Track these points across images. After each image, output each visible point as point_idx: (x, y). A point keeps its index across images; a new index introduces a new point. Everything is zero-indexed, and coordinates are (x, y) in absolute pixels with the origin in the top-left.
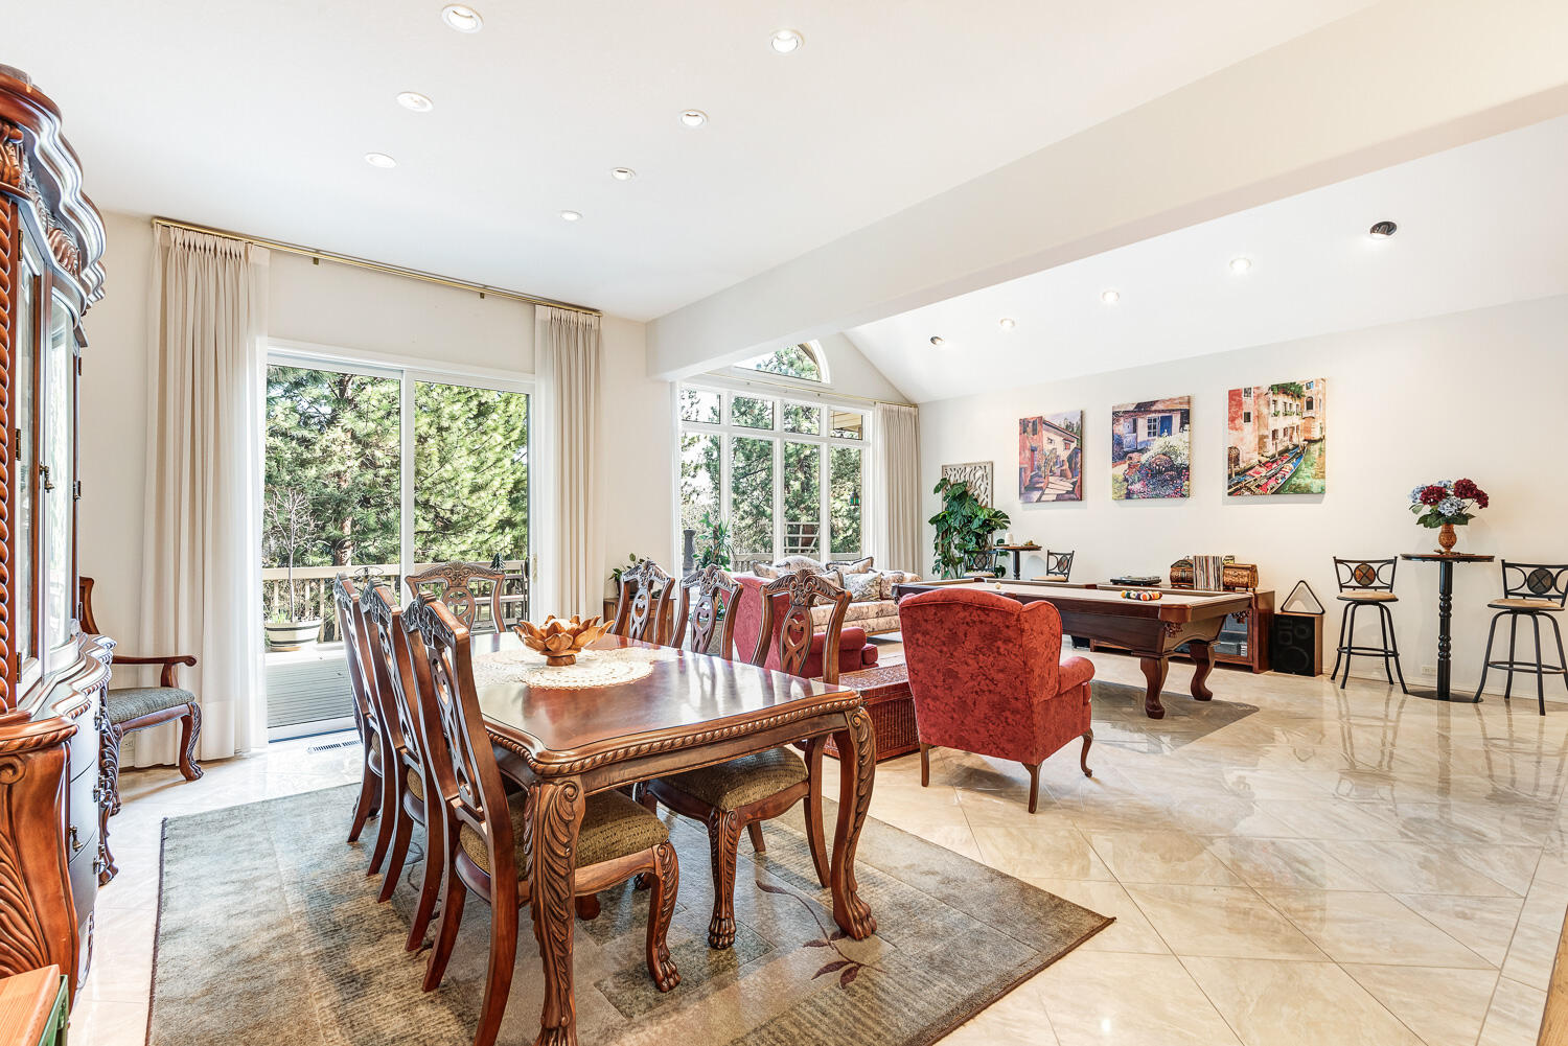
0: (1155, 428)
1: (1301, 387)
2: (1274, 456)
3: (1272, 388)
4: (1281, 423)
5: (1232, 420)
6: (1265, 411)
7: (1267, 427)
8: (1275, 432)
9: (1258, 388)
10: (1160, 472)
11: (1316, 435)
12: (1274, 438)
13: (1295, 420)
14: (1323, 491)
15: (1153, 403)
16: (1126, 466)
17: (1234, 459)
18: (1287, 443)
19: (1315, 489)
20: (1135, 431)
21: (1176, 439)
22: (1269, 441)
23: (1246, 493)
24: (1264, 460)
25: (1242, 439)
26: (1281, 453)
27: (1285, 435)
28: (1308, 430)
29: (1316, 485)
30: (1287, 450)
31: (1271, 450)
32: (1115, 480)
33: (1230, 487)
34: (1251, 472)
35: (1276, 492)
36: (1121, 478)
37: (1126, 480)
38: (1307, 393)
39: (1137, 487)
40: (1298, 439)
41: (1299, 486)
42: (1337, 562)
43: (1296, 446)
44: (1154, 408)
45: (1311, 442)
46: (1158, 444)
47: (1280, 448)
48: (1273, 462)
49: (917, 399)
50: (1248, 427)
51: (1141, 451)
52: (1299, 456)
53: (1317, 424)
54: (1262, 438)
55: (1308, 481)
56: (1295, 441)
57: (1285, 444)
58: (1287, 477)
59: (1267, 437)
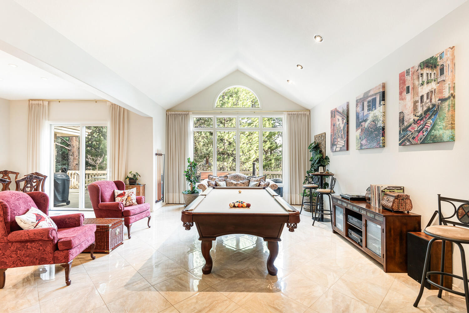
0: (370, 107)
1: (436, 59)
2: (421, 115)
3: (420, 66)
4: (424, 90)
5: (401, 93)
6: (417, 83)
7: (417, 94)
8: (422, 97)
9: (413, 68)
10: (372, 132)
11: (446, 94)
12: (422, 102)
13: (433, 85)
14: (453, 139)
15: (369, 91)
16: (360, 130)
17: (402, 121)
18: (429, 105)
19: (446, 138)
20: (363, 110)
21: (378, 111)
22: (419, 104)
23: (408, 143)
24: (417, 118)
25: (405, 106)
26: (426, 112)
27: (427, 98)
28: (441, 92)
29: (446, 134)
30: (428, 110)
31: (420, 111)
32: (357, 138)
33: (400, 140)
34: (410, 128)
35: (423, 143)
36: (359, 137)
37: (360, 138)
38: (440, 62)
39: (364, 142)
40: (435, 100)
41: (435, 137)
42: (441, 199)
43: (434, 106)
44: (370, 94)
45: (443, 100)
46: (371, 116)
47: (425, 109)
48: (421, 120)
49: (309, 108)
50: (409, 97)
51: (365, 121)
52: (435, 113)
53: (447, 85)
54: (415, 103)
55: (441, 132)
56: (433, 101)
57: (427, 105)
58: (429, 130)
59: (417, 102)
